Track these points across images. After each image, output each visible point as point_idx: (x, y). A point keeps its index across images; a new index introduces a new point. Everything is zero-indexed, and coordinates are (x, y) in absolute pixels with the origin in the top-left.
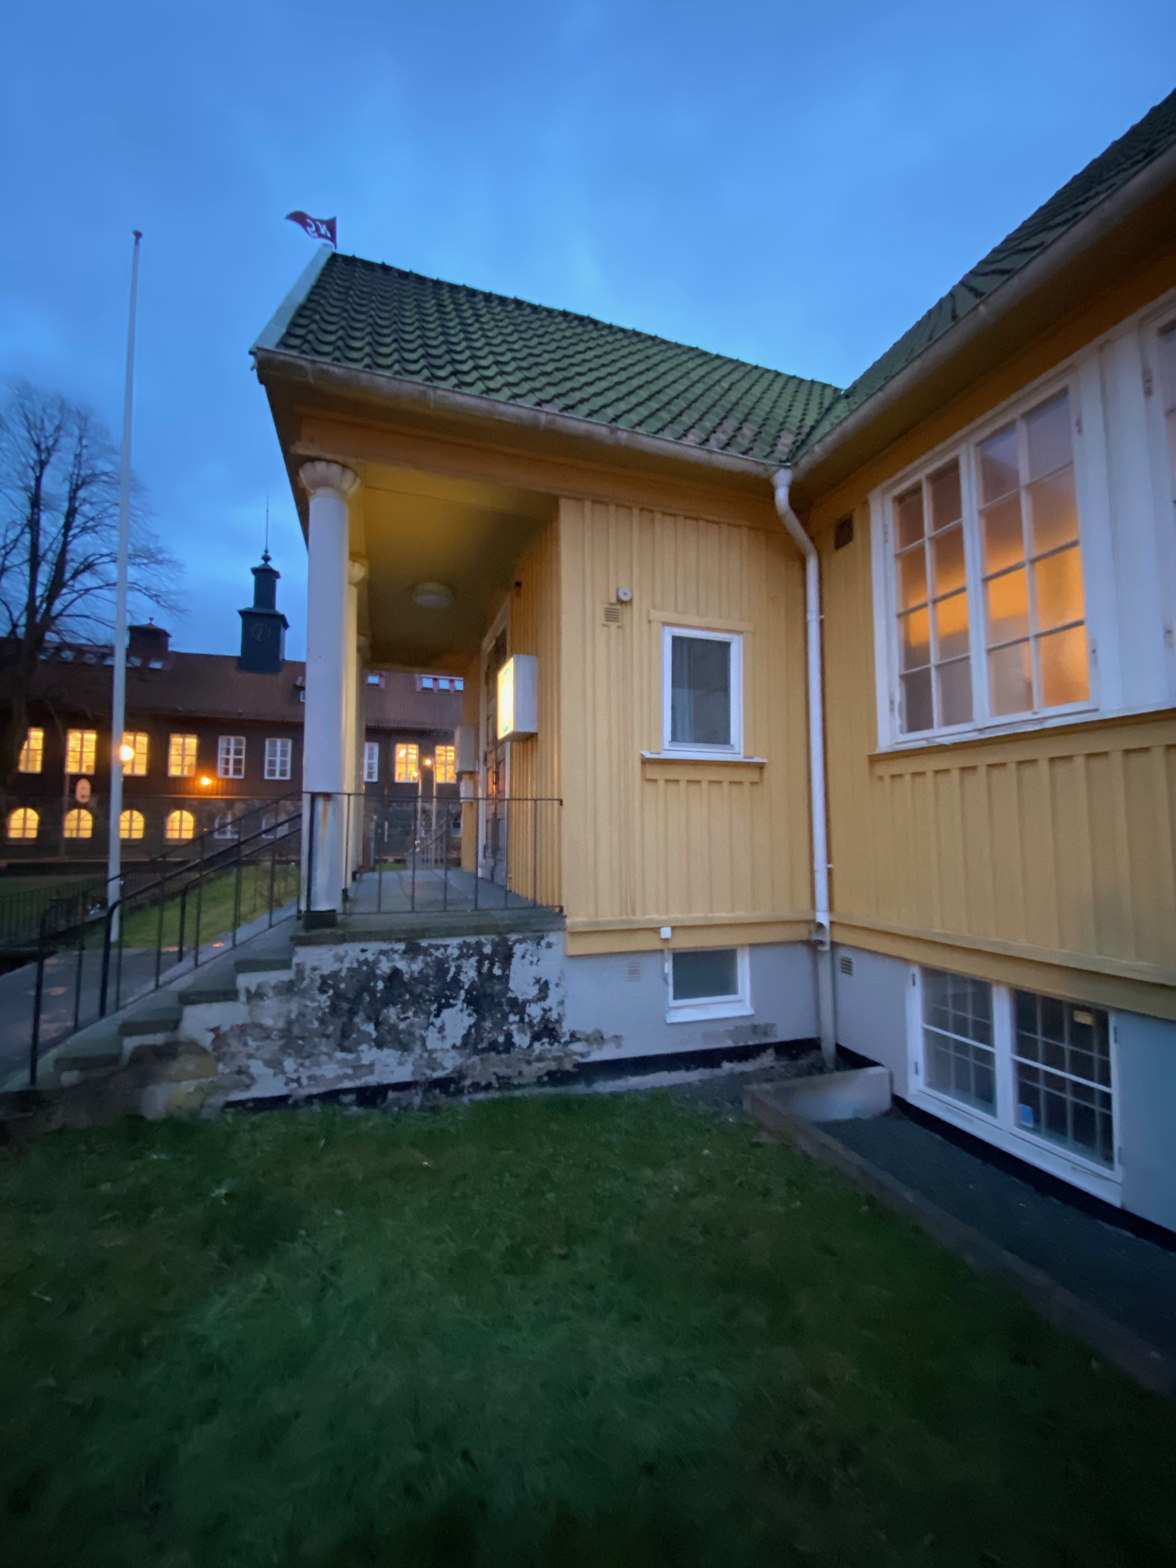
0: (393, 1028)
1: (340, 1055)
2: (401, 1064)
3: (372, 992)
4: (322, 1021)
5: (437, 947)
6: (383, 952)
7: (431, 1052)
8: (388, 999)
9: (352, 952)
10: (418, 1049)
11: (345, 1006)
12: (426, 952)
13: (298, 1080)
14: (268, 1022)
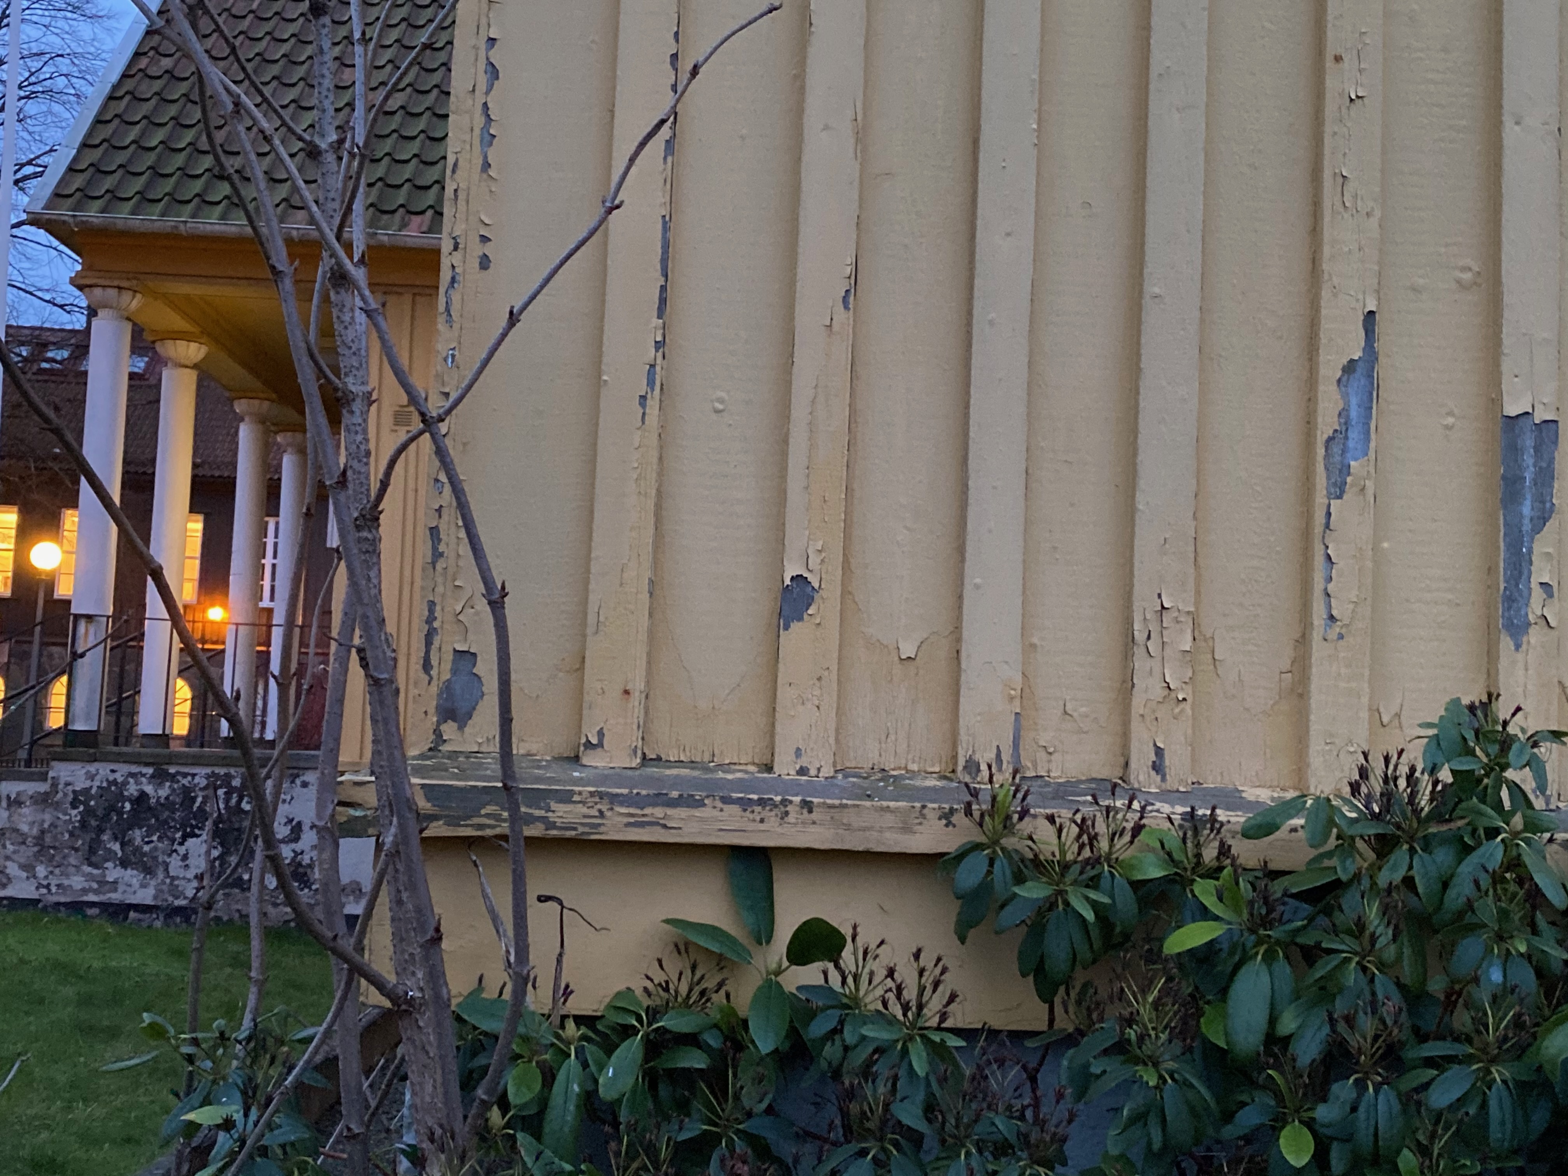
0: (137, 850)
1: (87, 869)
2: (143, 886)
3: (120, 813)
4: (72, 834)
5: (185, 775)
6: (132, 775)
7: (173, 878)
8: (135, 820)
9: (103, 771)
10: (161, 875)
11: (94, 823)
12: (173, 778)
13: (48, 887)
14: (25, 828)
